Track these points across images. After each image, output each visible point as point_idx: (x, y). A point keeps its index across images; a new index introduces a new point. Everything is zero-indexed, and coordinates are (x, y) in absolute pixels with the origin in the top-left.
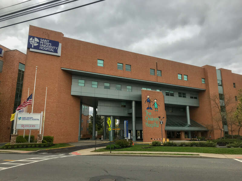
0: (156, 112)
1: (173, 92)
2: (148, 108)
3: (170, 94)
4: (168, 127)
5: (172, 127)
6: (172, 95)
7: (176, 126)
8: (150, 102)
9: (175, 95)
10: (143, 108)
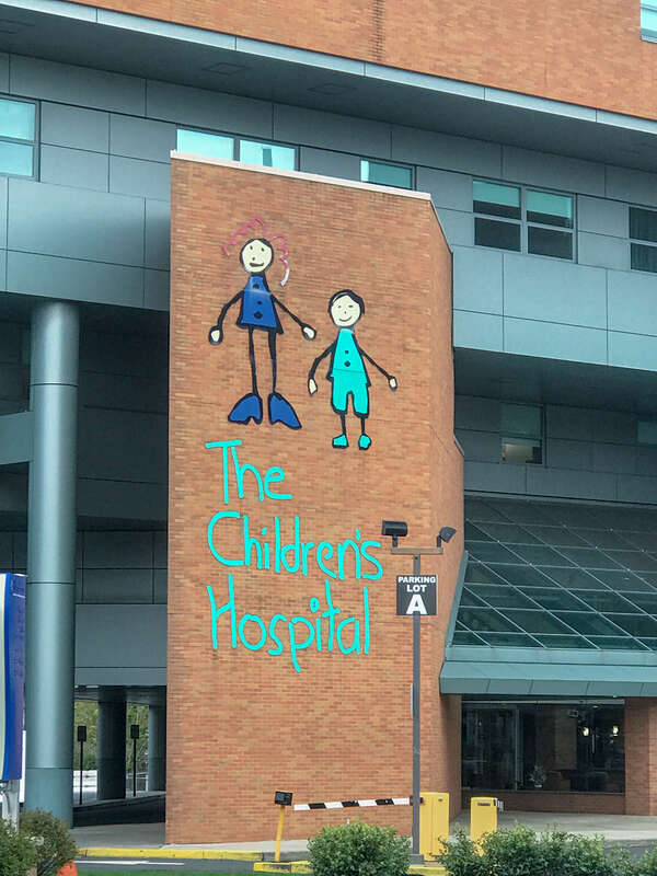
0: (352, 462)
1: (561, 207)
2: (247, 411)
3: (524, 225)
4: (485, 651)
5: (525, 653)
6: (553, 241)
7: (580, 644)
8: (275, 331)
9: (584, 245)
10: (180, 401)
